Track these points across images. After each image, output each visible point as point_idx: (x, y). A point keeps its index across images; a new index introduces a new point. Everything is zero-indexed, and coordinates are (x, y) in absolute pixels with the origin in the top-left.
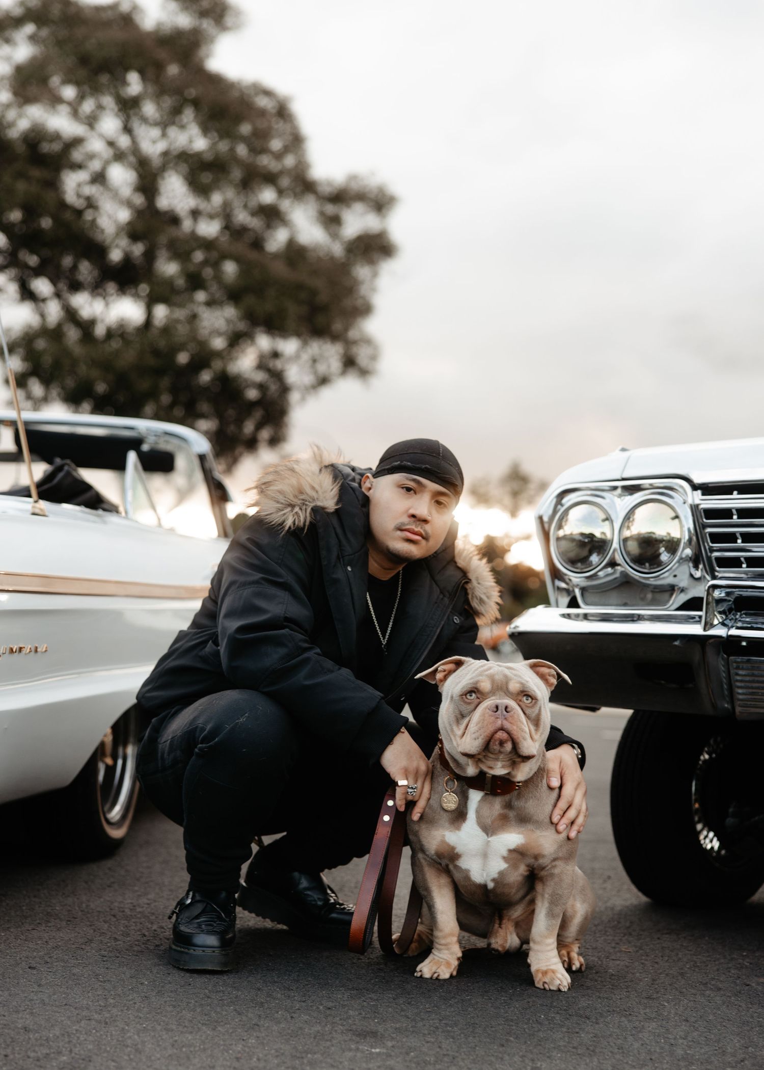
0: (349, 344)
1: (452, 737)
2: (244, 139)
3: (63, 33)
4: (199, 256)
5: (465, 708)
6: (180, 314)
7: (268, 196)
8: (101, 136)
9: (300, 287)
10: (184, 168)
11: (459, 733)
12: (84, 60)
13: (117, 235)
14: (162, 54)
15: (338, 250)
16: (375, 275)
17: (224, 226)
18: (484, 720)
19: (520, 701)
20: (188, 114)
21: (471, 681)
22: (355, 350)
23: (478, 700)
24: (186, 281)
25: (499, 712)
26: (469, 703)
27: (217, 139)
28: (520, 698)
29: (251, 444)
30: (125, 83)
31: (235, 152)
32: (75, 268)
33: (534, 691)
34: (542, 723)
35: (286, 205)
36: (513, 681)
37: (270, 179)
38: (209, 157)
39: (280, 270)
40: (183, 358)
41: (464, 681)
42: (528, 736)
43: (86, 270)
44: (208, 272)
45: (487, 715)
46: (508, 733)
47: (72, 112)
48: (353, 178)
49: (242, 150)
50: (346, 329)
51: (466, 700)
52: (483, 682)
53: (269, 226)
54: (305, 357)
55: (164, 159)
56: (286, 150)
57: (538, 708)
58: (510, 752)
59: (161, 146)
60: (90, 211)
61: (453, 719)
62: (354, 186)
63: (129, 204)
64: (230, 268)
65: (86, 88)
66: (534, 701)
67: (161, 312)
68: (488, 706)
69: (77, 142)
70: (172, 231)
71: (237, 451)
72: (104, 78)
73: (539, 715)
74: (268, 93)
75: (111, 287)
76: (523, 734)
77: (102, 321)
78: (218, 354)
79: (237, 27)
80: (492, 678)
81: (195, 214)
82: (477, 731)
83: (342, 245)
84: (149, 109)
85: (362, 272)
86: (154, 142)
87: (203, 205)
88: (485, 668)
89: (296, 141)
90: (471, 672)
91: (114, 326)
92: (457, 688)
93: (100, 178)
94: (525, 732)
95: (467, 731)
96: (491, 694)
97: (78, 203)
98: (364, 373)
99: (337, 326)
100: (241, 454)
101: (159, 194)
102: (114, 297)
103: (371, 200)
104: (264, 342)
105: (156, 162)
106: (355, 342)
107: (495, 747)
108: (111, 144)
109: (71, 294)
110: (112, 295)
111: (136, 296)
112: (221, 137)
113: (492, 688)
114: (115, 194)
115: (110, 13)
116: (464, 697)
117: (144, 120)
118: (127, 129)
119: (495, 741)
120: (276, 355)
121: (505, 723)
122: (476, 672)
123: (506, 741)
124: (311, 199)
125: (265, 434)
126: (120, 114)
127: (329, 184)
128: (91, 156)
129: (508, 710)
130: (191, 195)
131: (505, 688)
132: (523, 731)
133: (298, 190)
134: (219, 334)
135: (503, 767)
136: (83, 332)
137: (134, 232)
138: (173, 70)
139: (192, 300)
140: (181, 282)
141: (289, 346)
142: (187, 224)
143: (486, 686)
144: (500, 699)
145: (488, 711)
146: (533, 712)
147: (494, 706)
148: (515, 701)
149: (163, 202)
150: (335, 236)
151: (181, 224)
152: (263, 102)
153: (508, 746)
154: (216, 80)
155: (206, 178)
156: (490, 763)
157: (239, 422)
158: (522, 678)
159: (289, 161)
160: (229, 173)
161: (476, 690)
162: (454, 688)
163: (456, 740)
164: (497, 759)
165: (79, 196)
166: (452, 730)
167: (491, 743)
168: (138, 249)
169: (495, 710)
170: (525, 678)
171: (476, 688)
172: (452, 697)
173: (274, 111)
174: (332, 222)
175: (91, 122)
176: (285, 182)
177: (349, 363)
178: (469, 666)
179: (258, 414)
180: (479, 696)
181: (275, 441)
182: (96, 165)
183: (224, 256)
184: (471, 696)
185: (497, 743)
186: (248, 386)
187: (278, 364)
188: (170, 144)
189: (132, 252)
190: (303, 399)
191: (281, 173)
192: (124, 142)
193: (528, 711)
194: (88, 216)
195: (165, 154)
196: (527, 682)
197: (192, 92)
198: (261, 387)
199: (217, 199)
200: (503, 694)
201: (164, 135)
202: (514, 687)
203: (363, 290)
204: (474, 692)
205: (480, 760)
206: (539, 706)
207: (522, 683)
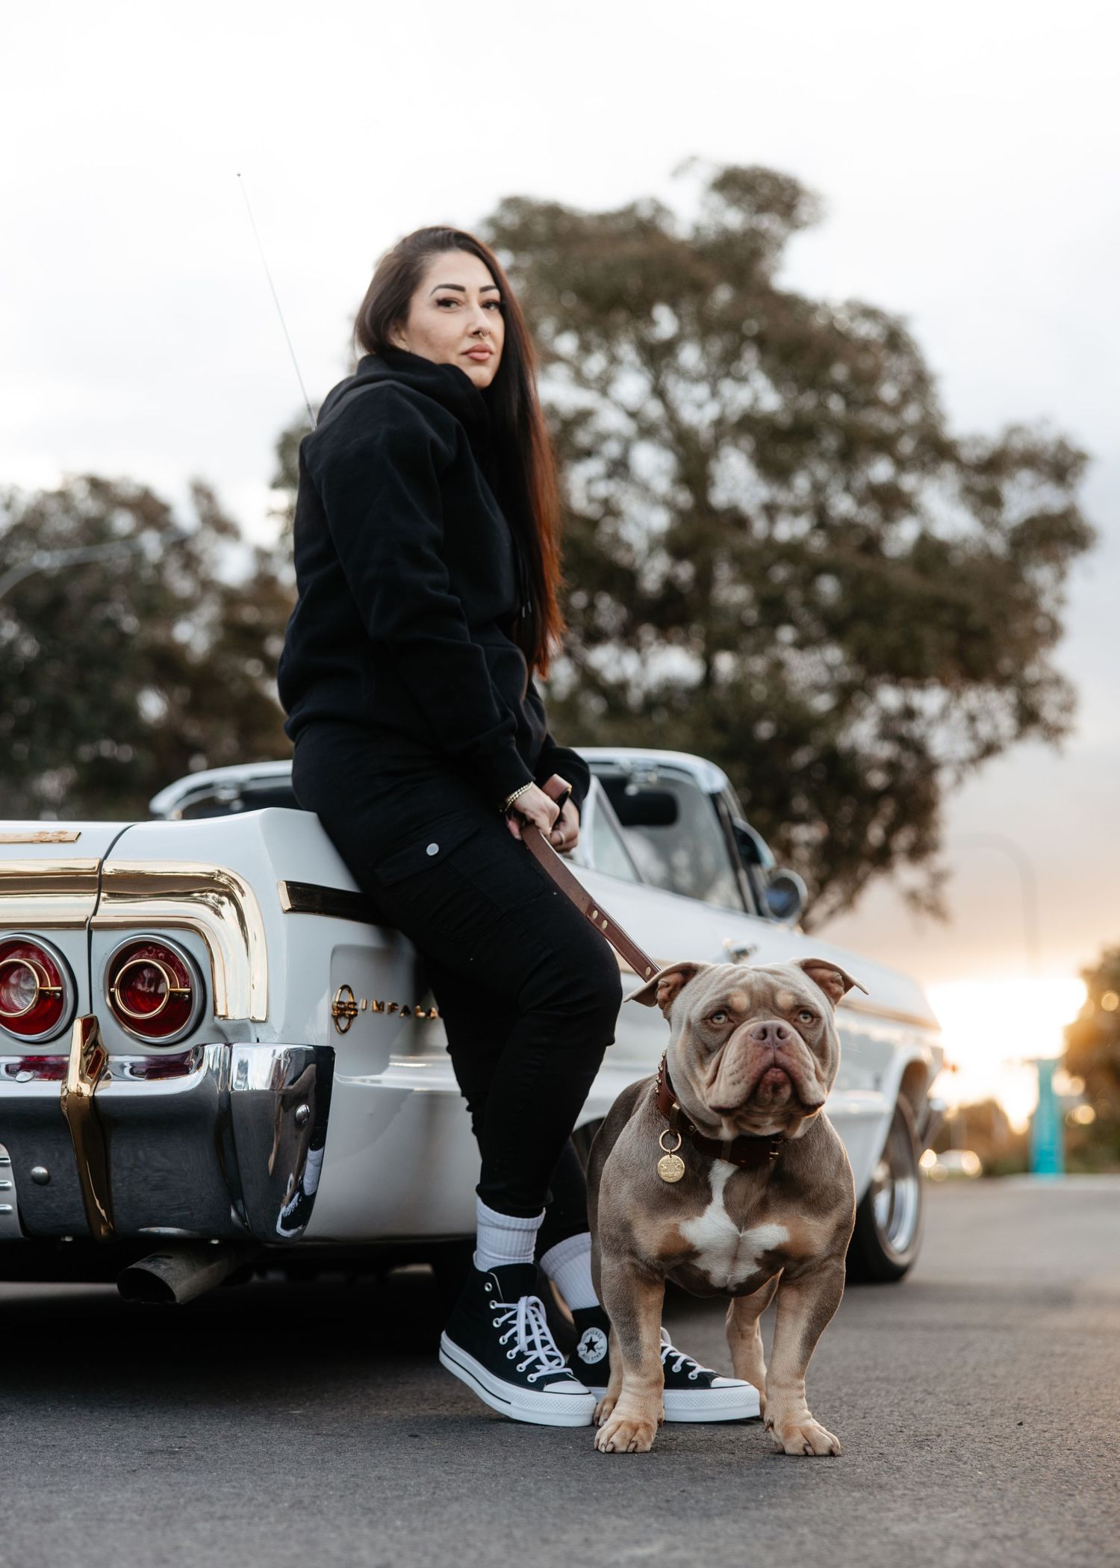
0: (1025, 688)
1: (694, 1085)
2: (836, 388)
3: (551, 257)
4: (780, 573)
5: (711, 1039)
6: (758, 665)
7: (881, 471)
8: (619, 405)
9: (939, 604)
10: (747, 443)
11: (706, 1077)
12: (585, 294)
13: (651, 550)
14: (704, 272)
15: (998, 544)
16: (1061, 576)
17: (815, 523)
18: (746, 1053)
19: (796, 1020)
20: (750, 357)
21: (718, 996)
22: (1034, 697)
23: (732, 1024)
24: (761, 613)
25: (768, 1039)
26: (717, 1031)
27: (796, 393)
28: (795, 1017)
29: (882, 859)
30: (652, 322)
31: (826, 408)
32: (591, 606)
33: (814, 1004)
34: (830, 1053)
35: (909, 482)
36: (782, 992)
37: (883, 444)
38: (785, 420)
39: (908, 580)
40: (765, 730)
41: (705, 997)
42: (813, 1075)
43: (609, 611)
44: (794, 596)
45: (750, 1046)
46: (785, 1070)
47: (572, 375)
48: (1014, 430)
49: (836, 404)
50: (1021, 666)
51: (713, 1025)
52: (736, 996)
53: (888, 517)
54: (957, 715)
55: (716, 430)
56: (905, 397)
57: (822, 1030)
58: (788, 1102)
59: (712, 411)
60: (609, 520)
61: (694, 1057)
62: (1018, 444)
63: (668, 504)
64: (828, 587)
65: (592, 336)
66: (815, 1020)
67: (725, 663)
68: (749, 1031)
69: (583, 417)
70: (737, 540)
71: (860, 873)
72: (620, 317)
73: (824, 1039)
74: (870, 313)
75: (647, 633)
76: (807, 1071)
77: (638, 685)
78: (820, 722)
79: (817, 219)
80: (748, 989)
81: (771, 510)
82: (737, 1071)
83: (1004, 535)
84: (690, 356)
85: (1041, 575)
86: (700, 406)
87: (783, 497)
88: (737, 974)
89: (920, 383)
90: (714, 983)
91: (655, 691)
92: (696, 1008)
93: (620, 468)
94: (810, 1068)
95: (719, 1073)
96: (751, 1014)
97: (591, 510)
98: (1054, 733)
99: (1006, 664)
100: (866, 877)
101: (713, 484)
102: (654, 648)
103: (1046, 463)
104: (890, 697)
105: (706, 434)
106: (1037, 685)
107: (767, 1096)
108: (633, 415)
109: (588, 649)
110: (651, 644)
111: (685, 642)
112: (802, 390)
113: (751, 1003)
114: (644, 489)
115: (622, 222)
116: (709, 1021)
117: (683, 374)
118: (659, 392)
119: (767, 1085)
120: (909, 713)
121: (779, 1054)
122: (724, 982)
123: (783, 1084)
124: (948, 469)
125: (903, 839)
126: (645, 369)
127: (977, 441)
128: (603, 437)
129: (782, 1034)
130: (761, 482)
131: (770, 1004)
132: (806, 1065)
133: (927, 459)
134: (818, 688)
135: (775, 1124)
136: (609, 703)
137: (676, 546)
138: (723, 295)
139: (772, 640)
140: (752, 615)
141: (931, 700)
142: (759, 527)
143: (741, 1001)
144: (765, 1020)
145: (749, 1038)
146: (816, 1036)
147: (759, 1029)
148: (789, 1020)
149: (720, 497)
150: (991, 524)
151: (751, 527)
152: (865, 330)
153: (786, 1092)
154: (791, 304)
155: (784, 453)
156: (756, 1120)
157: (860, 826)
158: (795, 987)
159: (912, 414)
160: (818, 441)
161: (726, 1010)
162: (691, 1009)
163: (700, 1090)
164: (767, 1114)
165: (591, 500)
166: (694, 1075)
167: (761, 1090)
168: (685, 572)
169: (762, 1035)
170: (799, 986)
171: (728, 1007)
172: (689, 1024)
173: (881, 340)
174: (987, 501)
175: (603, 385)
176: (907, 446)
177: (1028, 717)
178: (707, 973)
179: (888, 808)
180: (732, 1018)
181: (919, 851)
182: (612, 449)
183: (820, 568)
184: (719, 1019)
185: (769, 1089)
186: (870, 768)
187: (917, 729)
188: (724, 407)
189: (677, 577)
190: (959, 780)
191: (900, 433)
192: (654, 410)
193: (809, 1035)
194: (607, 527)
195: (719, 423)
196: (804, 992)
197: (752, 326)
198: (892, 767)
199: (802, 483)
200: (767, 1012)
201: (715, 393)
202: (784, 999)
203: (1046, 603)
204: (724, 1013)
205: (741, 1119)
206: (823, 1027)
207: (795, 994)
